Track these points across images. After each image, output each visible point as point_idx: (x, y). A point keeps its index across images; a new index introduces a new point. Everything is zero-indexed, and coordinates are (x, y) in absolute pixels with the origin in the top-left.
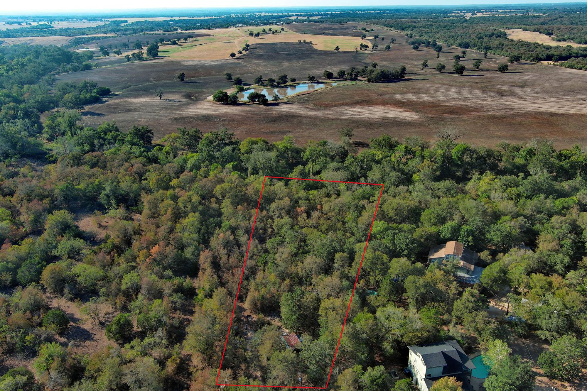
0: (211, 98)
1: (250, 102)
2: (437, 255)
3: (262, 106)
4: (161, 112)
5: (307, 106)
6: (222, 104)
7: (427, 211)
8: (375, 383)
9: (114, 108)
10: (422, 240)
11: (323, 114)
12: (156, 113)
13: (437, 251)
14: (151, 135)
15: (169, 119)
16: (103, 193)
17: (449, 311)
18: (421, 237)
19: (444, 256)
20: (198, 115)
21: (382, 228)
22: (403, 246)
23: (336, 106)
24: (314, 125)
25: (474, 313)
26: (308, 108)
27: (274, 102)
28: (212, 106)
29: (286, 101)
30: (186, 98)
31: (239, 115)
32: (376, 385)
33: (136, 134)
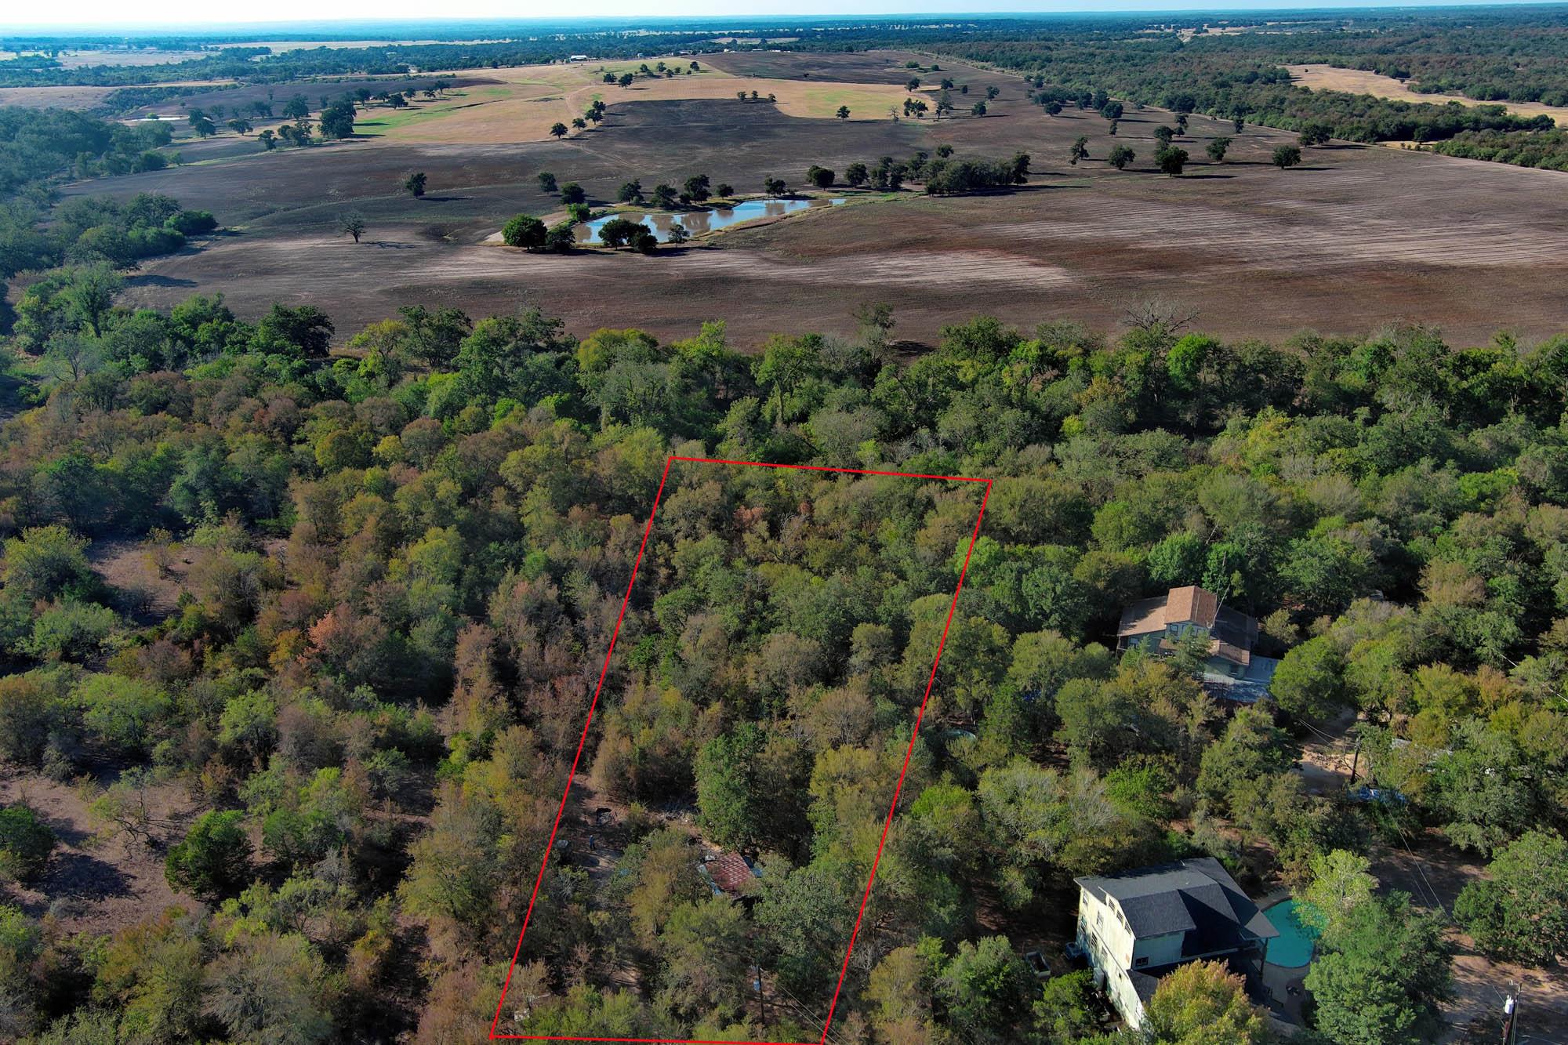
0: (498, 237)
1: (606, 246)
2: (1142, 626)
3: (639, 256)
4: (356, 275)
5: (764, 255)
6: (530, 252)
7: (1109, 509)
8: (984, 988)
9: (226, 267)
10: (1101, 585)
11: (808, 275)
12: (344, 275)
13: (1142, 615)
14: (325, 330)
15: (381, 292)
16: (179, 480)
17: (1188, 779)
18: (1097, 576)
19: (1164, 627)
20: (461, 281)
21: (985, 558)
22: (1047, 604)
23: (844, 253)
24: (786, 301)
25: (1263, 778)
26: (767, 260)
27: (674, 245)
28: (501, 258)
29: (706, 244)
30: (429, 239)
31: (577, 280)
32: (986, 994)
33: (282, 326)
